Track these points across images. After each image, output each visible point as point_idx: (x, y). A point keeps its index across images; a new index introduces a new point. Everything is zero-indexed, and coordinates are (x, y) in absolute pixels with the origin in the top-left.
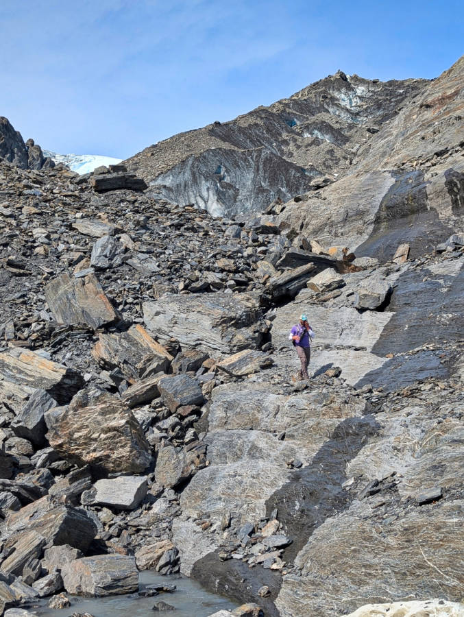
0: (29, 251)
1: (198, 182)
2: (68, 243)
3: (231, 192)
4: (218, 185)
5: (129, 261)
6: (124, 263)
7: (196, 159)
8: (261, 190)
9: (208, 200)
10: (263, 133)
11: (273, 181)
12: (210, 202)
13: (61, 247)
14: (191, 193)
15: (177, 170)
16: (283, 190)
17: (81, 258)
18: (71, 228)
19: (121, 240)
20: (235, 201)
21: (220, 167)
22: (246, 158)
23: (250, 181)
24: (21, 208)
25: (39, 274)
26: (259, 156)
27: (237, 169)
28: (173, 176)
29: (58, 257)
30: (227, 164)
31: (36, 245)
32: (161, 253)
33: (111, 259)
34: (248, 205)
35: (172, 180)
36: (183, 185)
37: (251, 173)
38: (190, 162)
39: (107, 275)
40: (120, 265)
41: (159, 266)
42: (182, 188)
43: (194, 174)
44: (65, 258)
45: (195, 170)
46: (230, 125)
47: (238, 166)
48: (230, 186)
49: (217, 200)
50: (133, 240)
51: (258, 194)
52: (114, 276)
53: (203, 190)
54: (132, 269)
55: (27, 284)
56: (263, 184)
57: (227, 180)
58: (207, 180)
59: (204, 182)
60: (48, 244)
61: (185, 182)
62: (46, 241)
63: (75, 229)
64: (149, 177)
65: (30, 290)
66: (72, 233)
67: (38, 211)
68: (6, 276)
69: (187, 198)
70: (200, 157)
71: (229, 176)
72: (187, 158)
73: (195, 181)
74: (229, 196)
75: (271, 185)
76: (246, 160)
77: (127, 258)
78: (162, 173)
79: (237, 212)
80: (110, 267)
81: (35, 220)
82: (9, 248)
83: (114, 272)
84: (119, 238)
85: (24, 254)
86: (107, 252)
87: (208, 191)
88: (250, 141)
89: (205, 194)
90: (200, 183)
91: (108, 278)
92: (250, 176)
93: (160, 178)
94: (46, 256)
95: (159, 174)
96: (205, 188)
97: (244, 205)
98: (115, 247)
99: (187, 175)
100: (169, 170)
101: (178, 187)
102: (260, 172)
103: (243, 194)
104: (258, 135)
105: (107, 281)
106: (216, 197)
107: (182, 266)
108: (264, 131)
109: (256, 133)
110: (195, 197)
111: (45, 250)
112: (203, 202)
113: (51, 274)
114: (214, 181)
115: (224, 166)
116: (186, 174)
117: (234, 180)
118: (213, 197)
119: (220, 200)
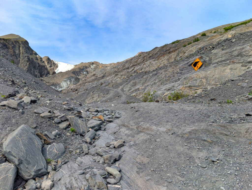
8: (74, 81)
11: (75, 80)
76: (74, 78)
99: (67, 79)
103: (72, 82)
118: (69, 82)
119: (70, 82)
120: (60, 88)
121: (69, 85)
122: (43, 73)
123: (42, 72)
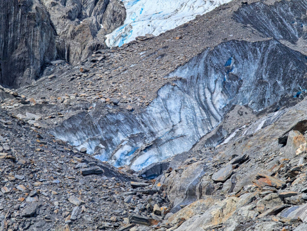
0: (52, 212)
1: (209, 74)
2: (65, 207)
3: (236, 83)
4: (226, 76)
5: (83, 217)
6: (81, 217)
7: (211, 53)
8: (261, 82)
9: (214, 91)
10: (287, 11)
11: (273, 73)
12: (215, 94)
13: (63, 209)
14: (201, 85)
15: (193, 63)
16: (279, 82)
17: (68, 215)
18: (67, 200)
19: (82, 208)
20: (237, 92)
21: (230, 59)
22: (255, 49)
23: (254, 73)
24: (51, 192)
25: (54, 221)
26: (266, 48)
27: (245, 60)
28: (189, 68)
29: (61, 214)
30: (237, 56)
31: (54, 209)
32: (94, 213)
33: (77, 216)
34: (248, 96)
35: (188, 72)
36: (196, 76)
37: (256, 64)
38: (205, 55)
39: (75, 222)
40: (79, 218)
41: (91, 219)
42: (195, 80)
43: (206, 67)
44: (64, 214)
45: (208, 63)
46: (257, 4)
47: (247, 58)
48: (236, 77)
49: (222, 92)
50: (86, 208)
51: (257, 85)
52: (77, 223)
53: (211, 82)
54: (84, 220)
55: (50, 225)
56: (264, 76)
57: (234, 71)
58: (216, 73)
59: (213, 75)
60: (59, 208)
61: (198, 74)
62: (58, 207)
63: (69, 201)
64: (170, 68)
65: (51, 227)
66: (67, 202)
67: (57, 193)
68: (44, 223)
69: (197, 90)
70: (214, 50)
71: (237, 67)
72: (203, 51)
73: (206, 73)
74: (234, 87)
75: (270, 77)
77: (82, 216)
78: (181, 65)
79: (237, 102)
80: (76, 219)
81: (56, 197)
82: (46, 211)
83: (77, 221)
84: (81, 207)
85: (50, 213)
86: (76, 214)
87: (215, 83)
88: (273, 21)
89: (212, 86)
90: (210, 76)
91: (75, 223)
92: (254, 67)
93: (178, 70)
94: (57, 214)
95: (178, 66)
96: (214, 80)
97: (244, 96)
98: (79, 211)
100: (186, 62)
101: (191, 79)
102: (264, 64)
104: (282, 14)
105: (75, 224)
106: (221, 89)
107: (99, 219)
108: (289, 9)
109: (280, 11)
110: (204, 89)
111: (57, 211)
112: (210, 94)
113: (58, 221)
114: (223, 73)
115: (234, 58)
116: (200, 67)
117: (241, 71)
118: (219, 89)
119: (224, 91)
120: (141, 145)
121: (225, 117)
122: (17, 55)
123: (14, 48)
